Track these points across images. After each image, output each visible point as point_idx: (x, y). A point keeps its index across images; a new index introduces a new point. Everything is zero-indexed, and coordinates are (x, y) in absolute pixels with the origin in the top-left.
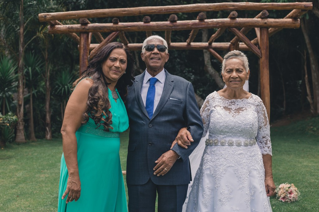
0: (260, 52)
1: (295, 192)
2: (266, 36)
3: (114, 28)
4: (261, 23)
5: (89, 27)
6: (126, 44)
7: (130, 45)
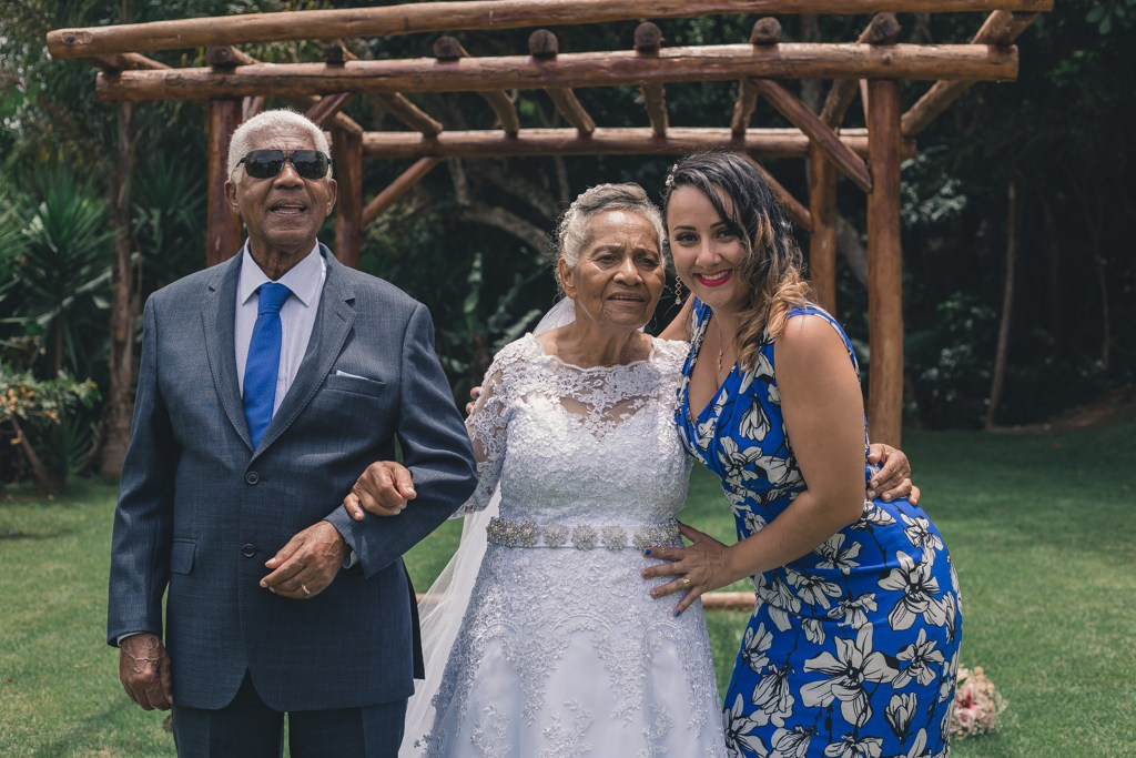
0: (866, 172)
1: (986, 698)
2: (888, 109)
3: (332, 80)
4: (867, 62)
5: (241, 76)
6: (430, 134)
7: (446, 136)
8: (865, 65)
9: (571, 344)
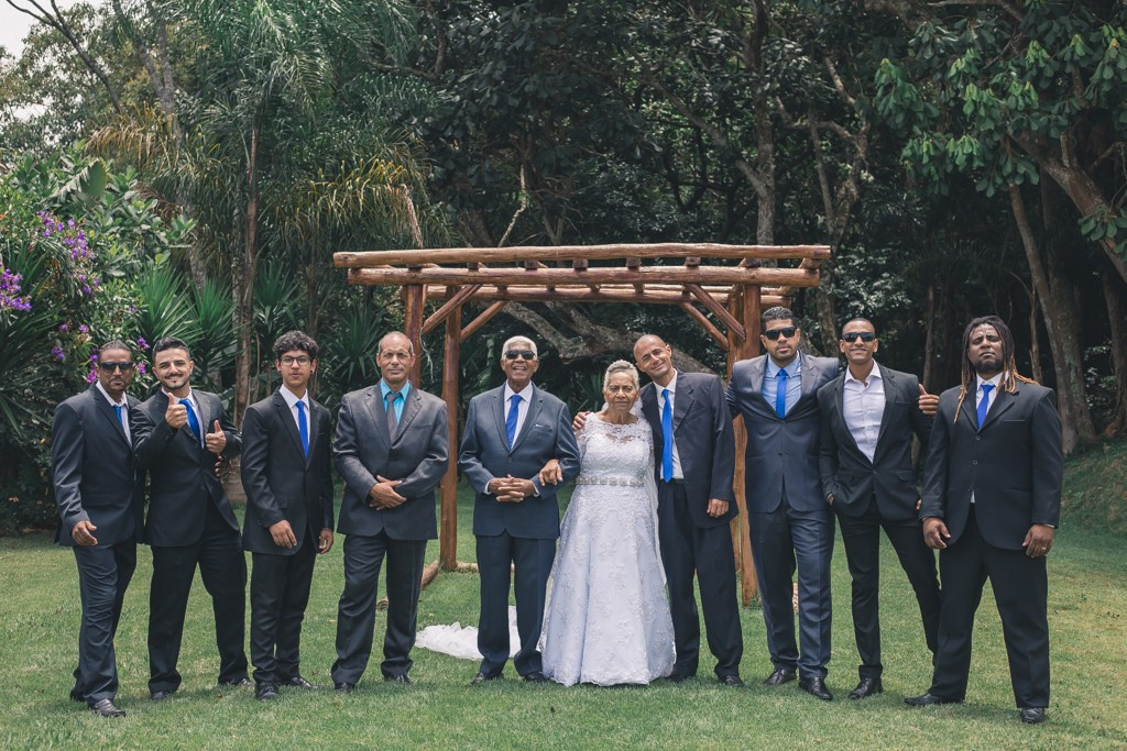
0: (742, 332)
2: (754, 301)
3: (470, 277)
4: (744, 276)
5: (425, 274)
6: (503, 287)
7: (511, 289)
8: (742, 279)
9: (608, 417)
